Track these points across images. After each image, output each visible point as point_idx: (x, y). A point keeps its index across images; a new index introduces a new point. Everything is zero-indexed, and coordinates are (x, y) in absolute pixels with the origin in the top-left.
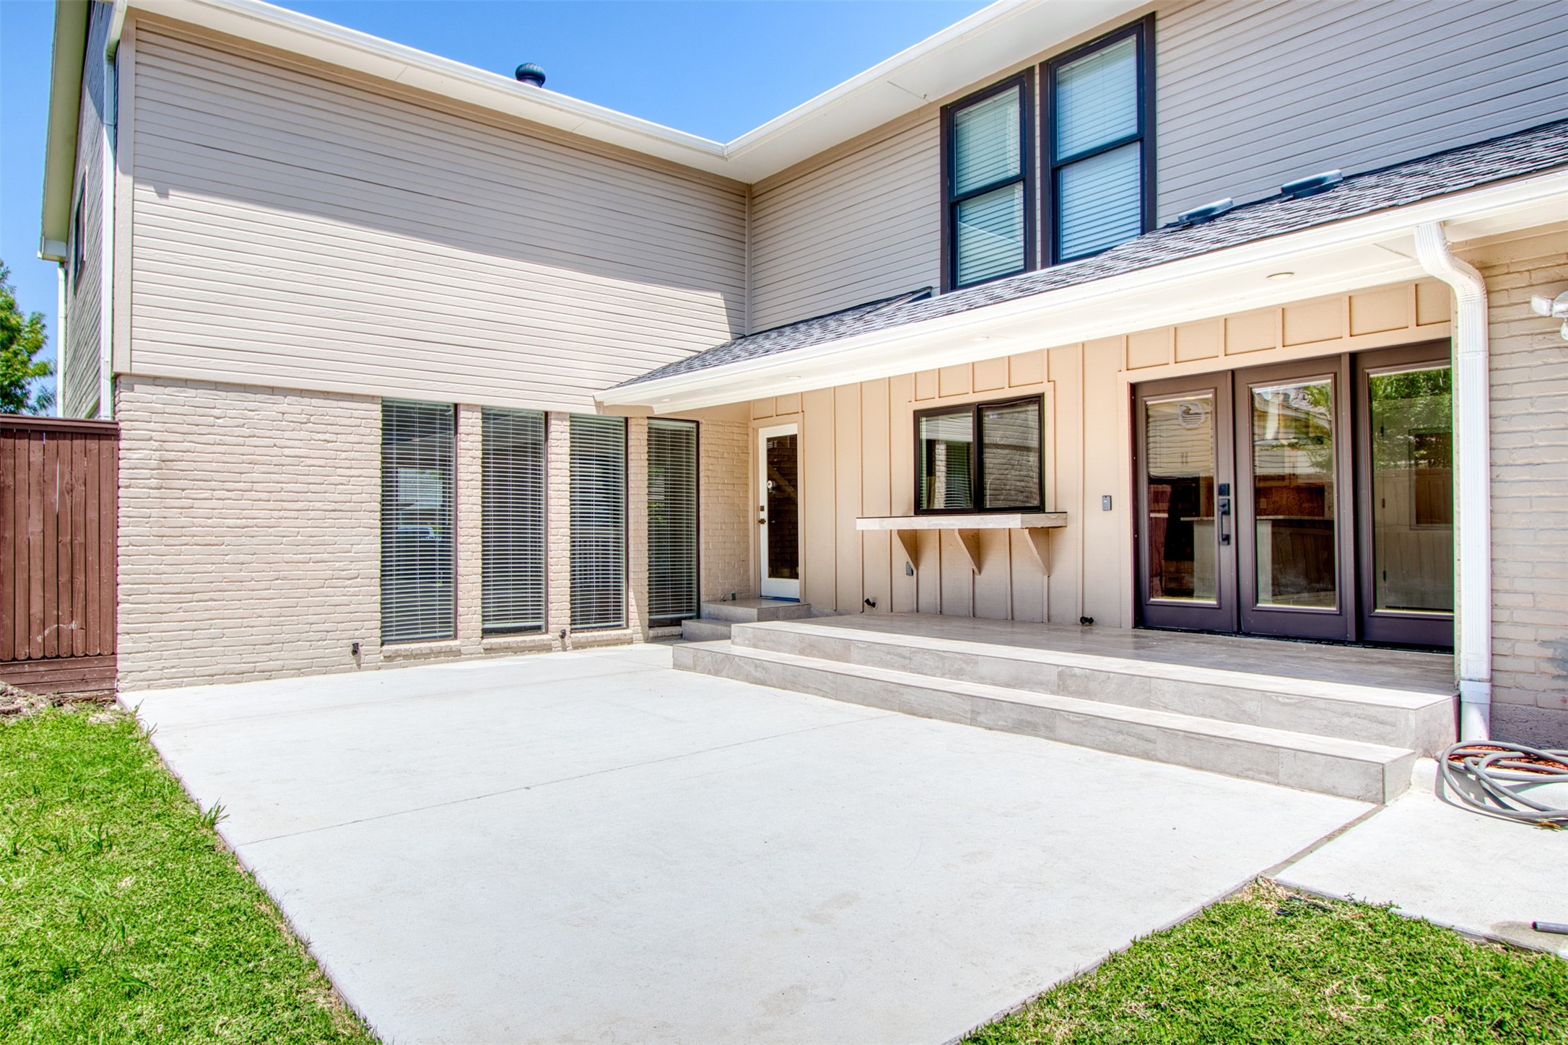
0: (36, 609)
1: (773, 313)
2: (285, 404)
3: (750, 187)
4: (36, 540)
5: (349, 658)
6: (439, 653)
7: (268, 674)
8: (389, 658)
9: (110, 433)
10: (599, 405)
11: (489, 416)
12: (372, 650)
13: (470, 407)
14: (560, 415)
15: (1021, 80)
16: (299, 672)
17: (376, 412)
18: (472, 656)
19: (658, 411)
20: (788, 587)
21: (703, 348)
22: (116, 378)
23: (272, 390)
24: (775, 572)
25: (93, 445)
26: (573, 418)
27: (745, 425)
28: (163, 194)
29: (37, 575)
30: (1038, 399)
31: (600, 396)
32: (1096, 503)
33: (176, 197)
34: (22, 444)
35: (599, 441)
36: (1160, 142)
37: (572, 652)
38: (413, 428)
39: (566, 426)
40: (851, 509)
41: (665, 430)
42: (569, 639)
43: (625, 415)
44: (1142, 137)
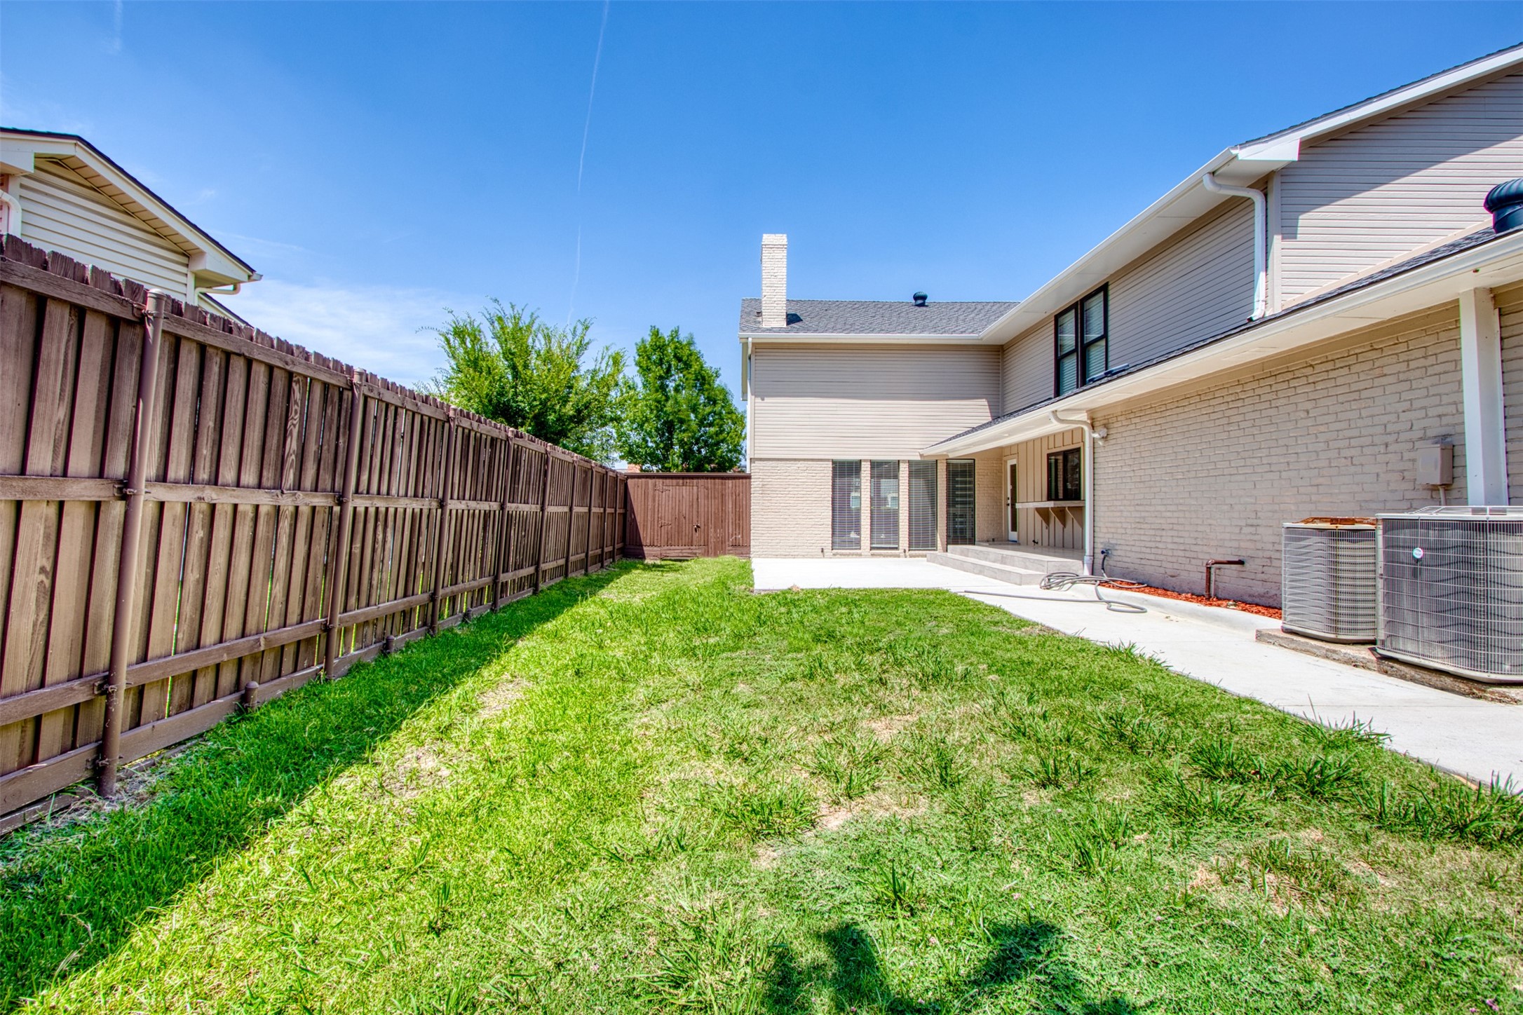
0: (731, 531)
1: (1013, 406)
2: (800, 464)
3: (1002, 346)
4: (730, 510)
5: (820, 554)
6: (853, 554)
7: (794, 557)
8: (835, 555)
9: (749, 477)
10: (921, 455)
11: (873, 462)
12: (828, 551)
13: (865, 461)
14: (904, 461)
15: (1074, 306)
16: (804, 556)
17: (830, 464)
18: (866, 556)
19: (951, 456)
20: (1013, 535)
21: (975, 426)
22: (750, 459)
23: (796, 460)
24: (1012, 530)
25: (744, 481)
26: (910, 462)
27: (1001, 458)
28: (763, 399)
29: (731, 521)
30: (1077, 451)
31: (922, 452)
33: (767, 400)
35: (923, 470)
36: (1110, 338)
37: (908, 559)
38: (845, 470)
39: (906, 465)
40: (1031, 498)
41: (957, 464)
42: (907, 553)
43: (935, 459)
44: (1105, 336)
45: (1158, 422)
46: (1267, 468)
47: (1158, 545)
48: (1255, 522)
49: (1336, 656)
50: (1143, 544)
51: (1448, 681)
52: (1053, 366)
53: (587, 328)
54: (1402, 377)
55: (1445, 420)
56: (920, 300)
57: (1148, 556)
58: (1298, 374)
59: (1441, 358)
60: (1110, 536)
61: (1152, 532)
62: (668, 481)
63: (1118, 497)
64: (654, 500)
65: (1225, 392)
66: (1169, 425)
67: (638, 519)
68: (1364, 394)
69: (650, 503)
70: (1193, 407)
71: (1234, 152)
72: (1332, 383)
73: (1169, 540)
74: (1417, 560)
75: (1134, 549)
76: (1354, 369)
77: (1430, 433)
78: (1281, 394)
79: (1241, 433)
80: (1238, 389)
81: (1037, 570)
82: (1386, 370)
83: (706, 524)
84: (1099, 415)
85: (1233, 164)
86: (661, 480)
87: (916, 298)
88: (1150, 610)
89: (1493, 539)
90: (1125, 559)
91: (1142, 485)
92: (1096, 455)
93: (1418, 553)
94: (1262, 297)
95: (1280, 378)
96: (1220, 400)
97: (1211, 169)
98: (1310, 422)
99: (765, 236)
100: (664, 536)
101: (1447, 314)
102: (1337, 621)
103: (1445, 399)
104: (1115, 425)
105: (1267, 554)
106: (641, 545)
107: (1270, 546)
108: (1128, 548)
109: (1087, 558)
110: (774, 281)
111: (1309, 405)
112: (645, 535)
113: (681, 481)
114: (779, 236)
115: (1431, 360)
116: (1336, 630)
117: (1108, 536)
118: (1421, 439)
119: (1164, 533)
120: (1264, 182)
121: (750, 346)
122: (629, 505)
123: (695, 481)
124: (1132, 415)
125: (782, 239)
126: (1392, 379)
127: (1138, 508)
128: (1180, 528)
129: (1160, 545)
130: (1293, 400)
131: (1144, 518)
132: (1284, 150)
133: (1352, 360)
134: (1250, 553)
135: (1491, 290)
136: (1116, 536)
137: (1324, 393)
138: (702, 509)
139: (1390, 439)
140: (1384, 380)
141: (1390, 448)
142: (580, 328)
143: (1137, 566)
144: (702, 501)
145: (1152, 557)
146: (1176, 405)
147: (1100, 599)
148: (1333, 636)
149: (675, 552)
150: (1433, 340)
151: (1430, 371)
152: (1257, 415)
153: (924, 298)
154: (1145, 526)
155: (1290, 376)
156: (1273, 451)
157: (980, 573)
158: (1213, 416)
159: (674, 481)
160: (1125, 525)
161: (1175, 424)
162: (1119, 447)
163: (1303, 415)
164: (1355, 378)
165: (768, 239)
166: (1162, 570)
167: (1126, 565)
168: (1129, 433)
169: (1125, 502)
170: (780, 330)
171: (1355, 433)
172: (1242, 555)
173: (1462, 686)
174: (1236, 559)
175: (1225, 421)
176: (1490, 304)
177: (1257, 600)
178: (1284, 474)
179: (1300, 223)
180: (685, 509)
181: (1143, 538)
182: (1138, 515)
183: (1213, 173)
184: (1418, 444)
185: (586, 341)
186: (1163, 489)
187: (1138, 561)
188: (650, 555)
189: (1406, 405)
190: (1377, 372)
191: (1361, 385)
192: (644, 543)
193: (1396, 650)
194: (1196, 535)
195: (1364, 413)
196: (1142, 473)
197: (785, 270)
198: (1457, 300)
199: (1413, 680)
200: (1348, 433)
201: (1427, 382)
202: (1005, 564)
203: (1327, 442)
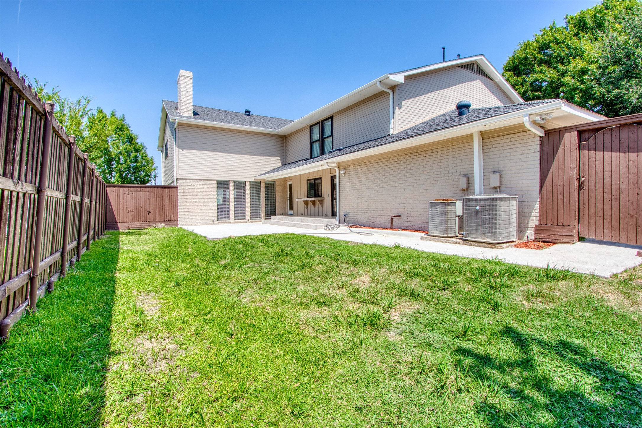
0: (167, 213)
1: (290, 160)
2: (201, 182)
3: (285, 136)
4: (167, 203)
5: (212, 223)
6: (227, 222)
7: (200, 225)
8: (218, 223)
9: (176, 187)
10: (255, 179)
11: (235, 182)
12: (216, 221)
13: (232, 181)
14: (248, 182)
15: (318, 123)
16: (204, 224)
17: (216, 182)
18: (233, 223)
19: (267, 180)
20: (291, 212)
21: (275, 168)
22: (177, 179)
23: (199, 180)
24: (290, 210)
25: (174, 189)
26: (250, 182)
27: (285, 182)
28: (183, 150)
29: (167, 208)
30: (321, 178)
31: (255, 178)
32: (327, 196)
33: (185, 151)
34: (165, 189)
35: (255, 185)
36: (334, 137)
37: (250, 223)
38: (222, 185)
39: (249, 183)
40: (299, 197)
41: (268, 183)
42: (250, 221)
43: (260, 181)
44: (332, 135)
45: (367, 168)
46: (409, 184)
47: (367, 211)
48: (405, 202)
49: (449, 242)
50: (361, 212)
51: (485, 245)
52: (309, 145)
53: (88, 102)
54: (454, 156)
55: (466, 170)
56: (248, 113)
57: (363, 216)
58: (420, 153)
59: (466, 151)
60: (347, 209)
61: (365, 207)
62: (131, 189)
63: (350, 195)
64: (123, 199)
65: (393, 158)
66: (372, 169)
67: (114, 209)
68: (442, 161)
69: (121, 200)
70: (381, 163)
71: (389, 76)
72: (432, 157)
73: (372, 210)
74: (477, 210)
75: (357, 214)
76: (439, 153)
77: (462, 173)
78: (414, 160)
79: (400, 172)
80: (399, 157)
81: (320, 223)
82: (449, 154)
83: (154, 210)
84: (342, 165)
85: (387, 80)
86: (127, 189)
87: (246, 112)
88: (375, 234)
89: (498, 203)
90: (353, 218)
91: (360, 190)
92: (341, 180)
93: (478, 208)
94: (392, 128)
95: (414, 155)
96: (392, 161)
97: (380, 80)
98: (424, 169)
99: (181, 71)
100: (130, 217)
101: (469, 138)
102: (447, 231)
103: (467, 163)
104: (349, 169)
105: (409, 213)
106: (116, 223)
107: (410, 210)
108: (355, 213)
109: (337, 218)
110: (187, 93)
111: (424, 164)
112: (119, 217)
113: (139, 189)
114: (188, 72)
115: (463, 151)
116: (447, 234)
117: (345, 209)
118: (459, 175)
119: (370, 207)
120: (394, 88)
121: (176, 124)
122: (108, 202)
123: (147, 189)
124: (356, 165)
125: (190, 74)
126: (451, 157)
127: (359, 199)
128: (376, 205)
129: (368, 212)
130: (418, 162)
131: (361, 202)
132: (399, 78)
133: (438, 150)
134: (403, 212)
135: (481, 132)
136: (349, 209)
137: (429, 160)
138: (151, 203)
139: (450, 175)
140: (448, 157)
141: (450, 178)
142: (83, 102)
143: (358, 220)
144: (151, 199)
145: (365, 216)
146: (374, 162)
147: (352, 232)
148: (446, 236)
149: (137, 225)
150: (463, 145)
151: (463, 155)
152: (405, 166)
153: (249, 112)
154: (362, 205)
155: (417, 154)
156: (411, 179)
157: (294, 226)
158: (389, 166)
159: (135, 189)
160: (353, 205)
161: (374, 169)
162: (351, 176)
163: (422, 167)
164: (439, 155)
165: (182, 72)
166: (369, 221)
167: (354, 220)
168: (355, 172)
169: (353, 197)
170: (191, 118)
171: (439, 173)
172: (400, 213)
173: (489, 245)
174: (398, 215)
175: (394, 168)
176: (480, 136)
177: (405, 228)
178: (415, 186)
179: (403, 104)
180: (142, 203)
181: (361, 209)
182: (359, 201)
183: (380, 82)
184: (458, 177)
185: (87, 110)
186: (369, 192)
187: (359, 218)
188: (122, 227)
189: (455, 165)
190: (446, 154)
191: (441, 158)
192: (118, 221)
193: (470, 237)
194: (382, 207)
195: (442, 167)
196: (360, 186)
197: (192, 89)
198: (473, 134)
199: (474, 246)
200: (436, 173)
201: (461, 158)
202: (303, 222)
203: (430, 176)
